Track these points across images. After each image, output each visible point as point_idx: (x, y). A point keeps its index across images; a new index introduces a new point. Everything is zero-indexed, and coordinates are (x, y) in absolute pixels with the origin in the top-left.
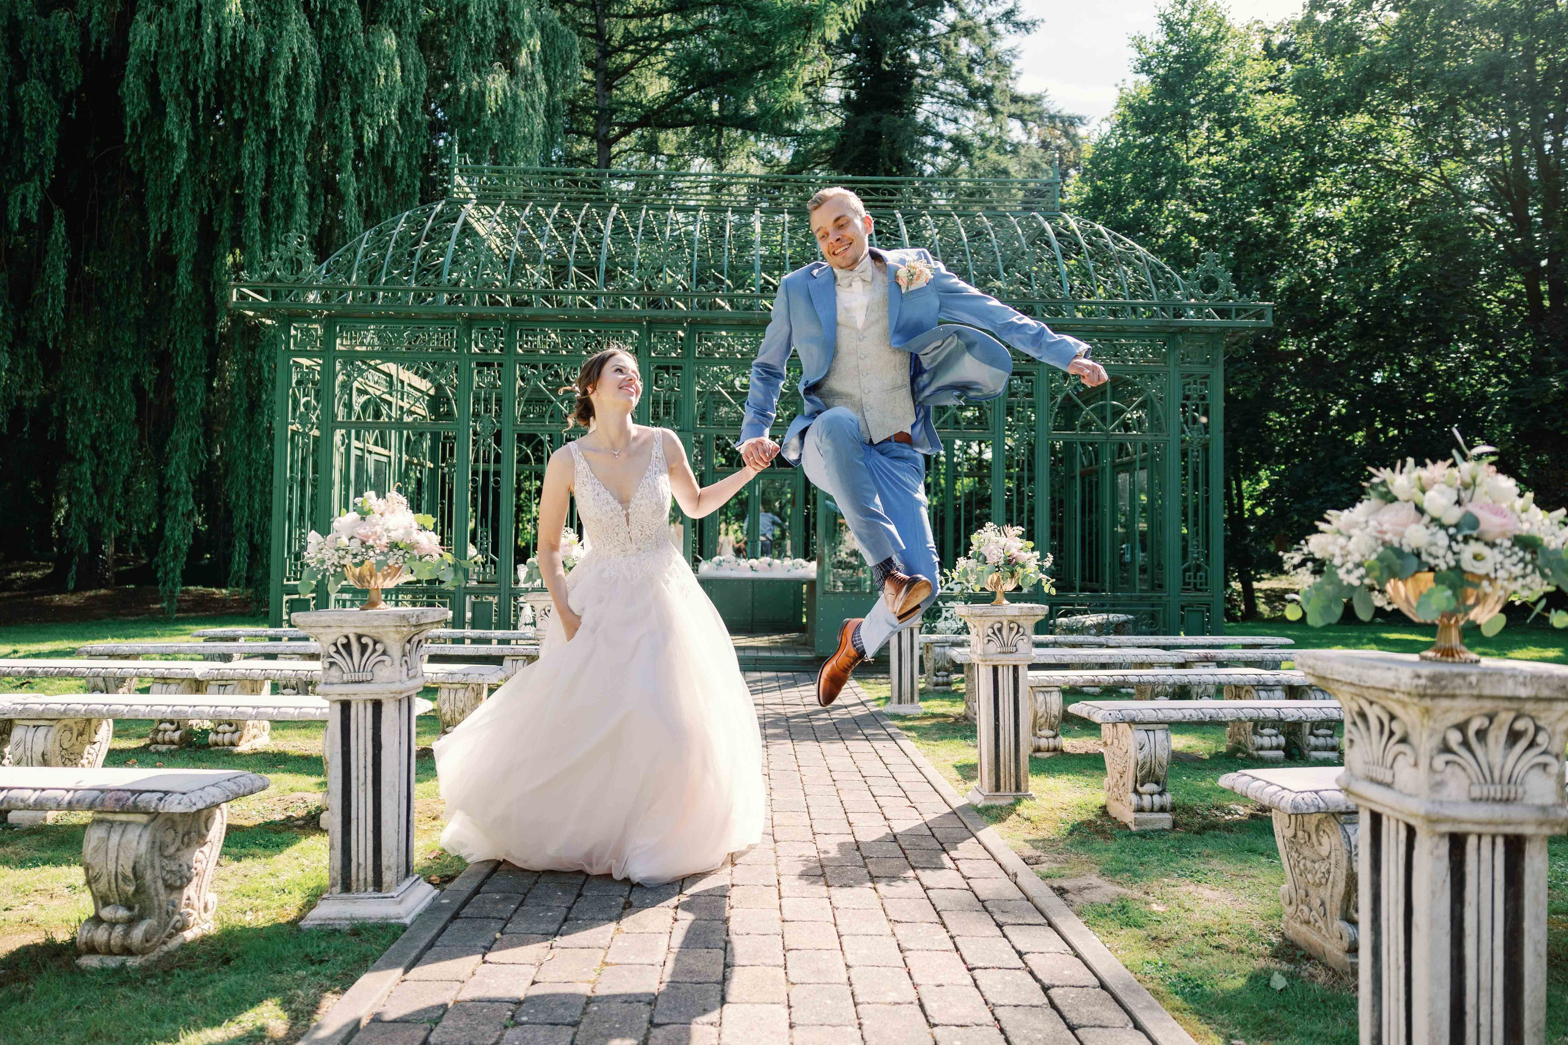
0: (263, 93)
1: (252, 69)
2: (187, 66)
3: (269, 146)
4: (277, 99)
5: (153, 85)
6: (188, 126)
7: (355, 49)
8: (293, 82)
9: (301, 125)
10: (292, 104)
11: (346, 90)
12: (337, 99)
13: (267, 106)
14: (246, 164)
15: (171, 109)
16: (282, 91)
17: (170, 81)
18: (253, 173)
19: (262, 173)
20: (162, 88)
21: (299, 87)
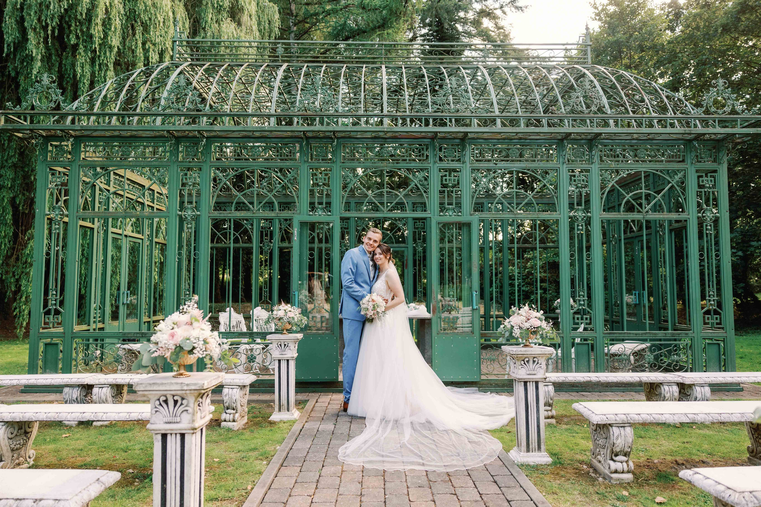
0: (88, 29)
1: (81, 14)
2: (41, 11)
3: (93, 61)
4: (97, 31)
5: (21, 21)
6: (42, 46)
7: (146, 6)
8: (107, 23)
9: (111, 48)
10: (106, 35)
11: (139, 30)
12: (134, 34)
13: (91, 36)
14: (79, 70)
15: (31, 35)
16: (100, 28)
17: (31, 21)
18: (83, 75)
19: (88, 75)
20: (26, 24)
21: (110, 25)
